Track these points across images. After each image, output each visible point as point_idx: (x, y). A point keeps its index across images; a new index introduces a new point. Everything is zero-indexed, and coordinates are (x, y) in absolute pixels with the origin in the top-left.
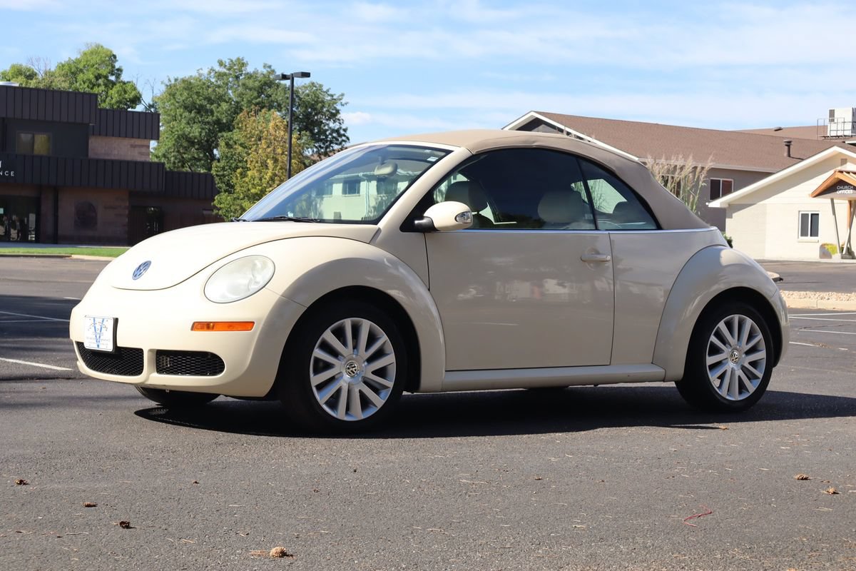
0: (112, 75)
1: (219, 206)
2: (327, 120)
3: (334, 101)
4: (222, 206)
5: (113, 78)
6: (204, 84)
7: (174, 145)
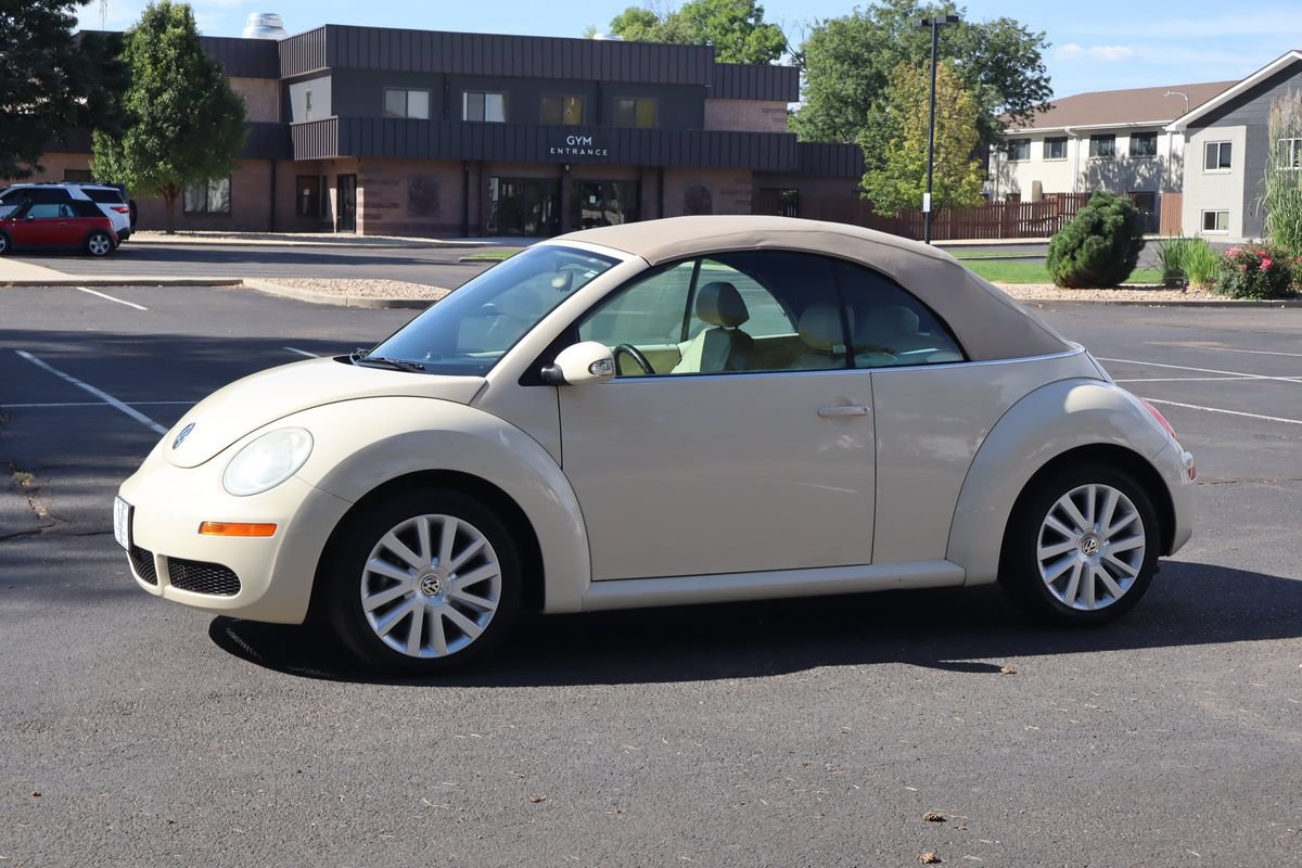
0: (751, 17)
1: (868, 188)
2: (1024, 67)
3: (1032, 42)
4: (871, 187)
5: (751, 21)
6: (861, 26)
7: (822, 107)
